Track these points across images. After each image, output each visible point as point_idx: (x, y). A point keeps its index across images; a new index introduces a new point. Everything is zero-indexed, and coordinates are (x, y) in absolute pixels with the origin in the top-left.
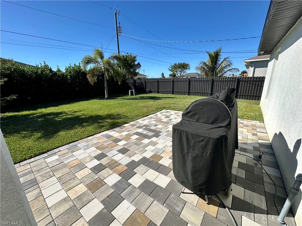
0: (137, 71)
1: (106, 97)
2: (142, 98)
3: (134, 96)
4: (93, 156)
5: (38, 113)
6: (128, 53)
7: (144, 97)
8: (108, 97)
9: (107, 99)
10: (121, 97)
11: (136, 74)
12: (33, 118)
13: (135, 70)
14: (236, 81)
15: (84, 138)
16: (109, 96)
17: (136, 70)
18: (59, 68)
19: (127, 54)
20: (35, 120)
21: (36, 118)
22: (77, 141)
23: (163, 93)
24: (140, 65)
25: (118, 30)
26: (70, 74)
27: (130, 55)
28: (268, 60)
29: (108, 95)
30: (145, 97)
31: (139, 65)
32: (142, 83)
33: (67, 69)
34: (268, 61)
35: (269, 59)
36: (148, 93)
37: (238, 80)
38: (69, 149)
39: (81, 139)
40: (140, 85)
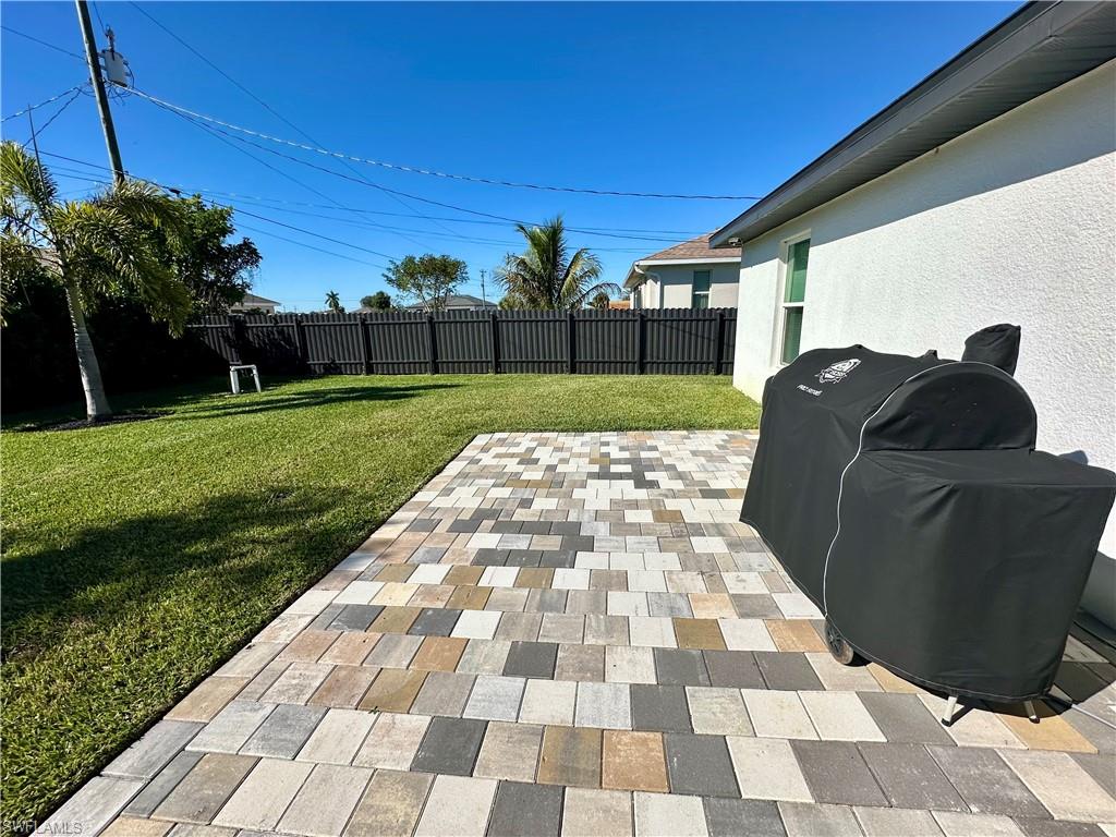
0: (239, 279)
1: (90, 411)
2: (320, 398)
3: (260, 395)
4: (406, 766)
6: (177, 192)
7: (325, 393)
8: (106, 411)
9: (100, 420)
10: (189, 401)
11: (237, 294)
13: (230, 274)
14: (636, 321)
15: (196, 683)
16: (111, 402)
17: (234, 272)
19: (175, 195)
22: (158, 717)
23: (392, 369)
24: (254, 252)
25: (105, 69)
27: (190, 200)
28: (738, 263)
29: (103, 397)
30: (334, 391)
31: (248, 253)
32: (281, 332)
34: (738, 266)
35: (739, 260)
36: (320, 376)
37: (642, 317)
38: (139, 803)
39: (178, 698)
40: (273, 343)
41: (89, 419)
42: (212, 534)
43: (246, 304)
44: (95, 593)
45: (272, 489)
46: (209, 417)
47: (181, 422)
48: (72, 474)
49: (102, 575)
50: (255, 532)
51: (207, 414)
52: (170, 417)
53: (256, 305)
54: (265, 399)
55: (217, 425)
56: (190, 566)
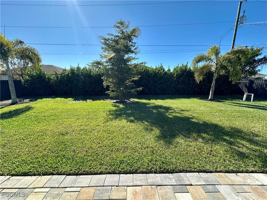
0: (257, 68)
1: (210, 98)
3: (252, 103)
5: (152, 104)
8: (212, 98)
9: (211, 100)
11: (255, 73)
12: (149, 108)
18: (170, 68)
20: (151, 110)
21: (151, 108)
22: (211, 172)
26: (177, 73)
29: (213, 96)
33: (175, 69)
40: (262, 88)
41: (209, 99)
42: (231, 136)
43: (256, 76)
44: (204, 135)
45: (252, 133)
46: (235, 105)
47: (227, 105)
48: (204, 109)
49: (206, 132)
50: (244, 142)
51: (234, 104)
52: (225, 103)
53: (260, 76)
54: (253, 104)
55: (237, 108)
56: (224, 141)
